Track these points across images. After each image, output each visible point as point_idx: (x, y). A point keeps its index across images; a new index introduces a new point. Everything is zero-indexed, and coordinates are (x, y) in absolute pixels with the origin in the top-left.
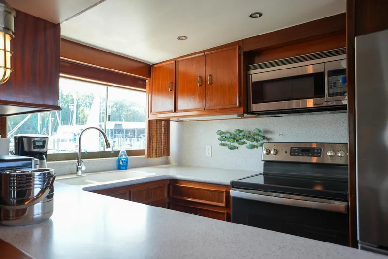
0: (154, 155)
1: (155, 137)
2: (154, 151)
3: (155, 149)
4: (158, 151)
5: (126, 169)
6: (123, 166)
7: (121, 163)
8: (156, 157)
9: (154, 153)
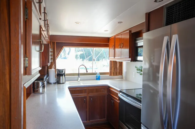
0: (113, 75)
1: (113, 67)
2: (113, 73)
3: (113, 72)
4: (114, 73)
5: (99, 80)
6: (98, 79)
7: (97, 78)
8: (114, 75)
9: (113, 74)
